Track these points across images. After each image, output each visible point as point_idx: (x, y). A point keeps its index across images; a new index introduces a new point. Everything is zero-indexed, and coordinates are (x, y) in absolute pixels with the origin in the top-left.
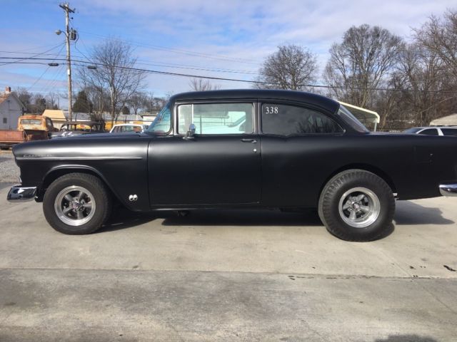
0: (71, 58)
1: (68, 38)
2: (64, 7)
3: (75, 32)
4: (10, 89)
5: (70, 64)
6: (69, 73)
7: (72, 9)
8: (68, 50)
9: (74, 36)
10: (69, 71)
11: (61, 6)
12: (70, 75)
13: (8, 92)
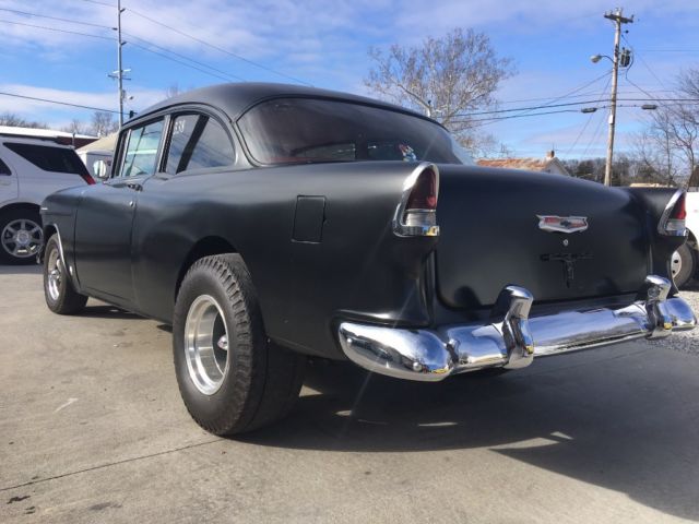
0: (618, 96)
1: (616, 64)
2: (612, 17)
3: (628, 52)
4: (553, 153)
5: (615, 106)
6: (611, 121)
7: (629, 17)
8: (613, 84)
9: (626, 61)
10: (611, 117)
11: (606, 17)
12: (613, 124)
13: (549, 159)
